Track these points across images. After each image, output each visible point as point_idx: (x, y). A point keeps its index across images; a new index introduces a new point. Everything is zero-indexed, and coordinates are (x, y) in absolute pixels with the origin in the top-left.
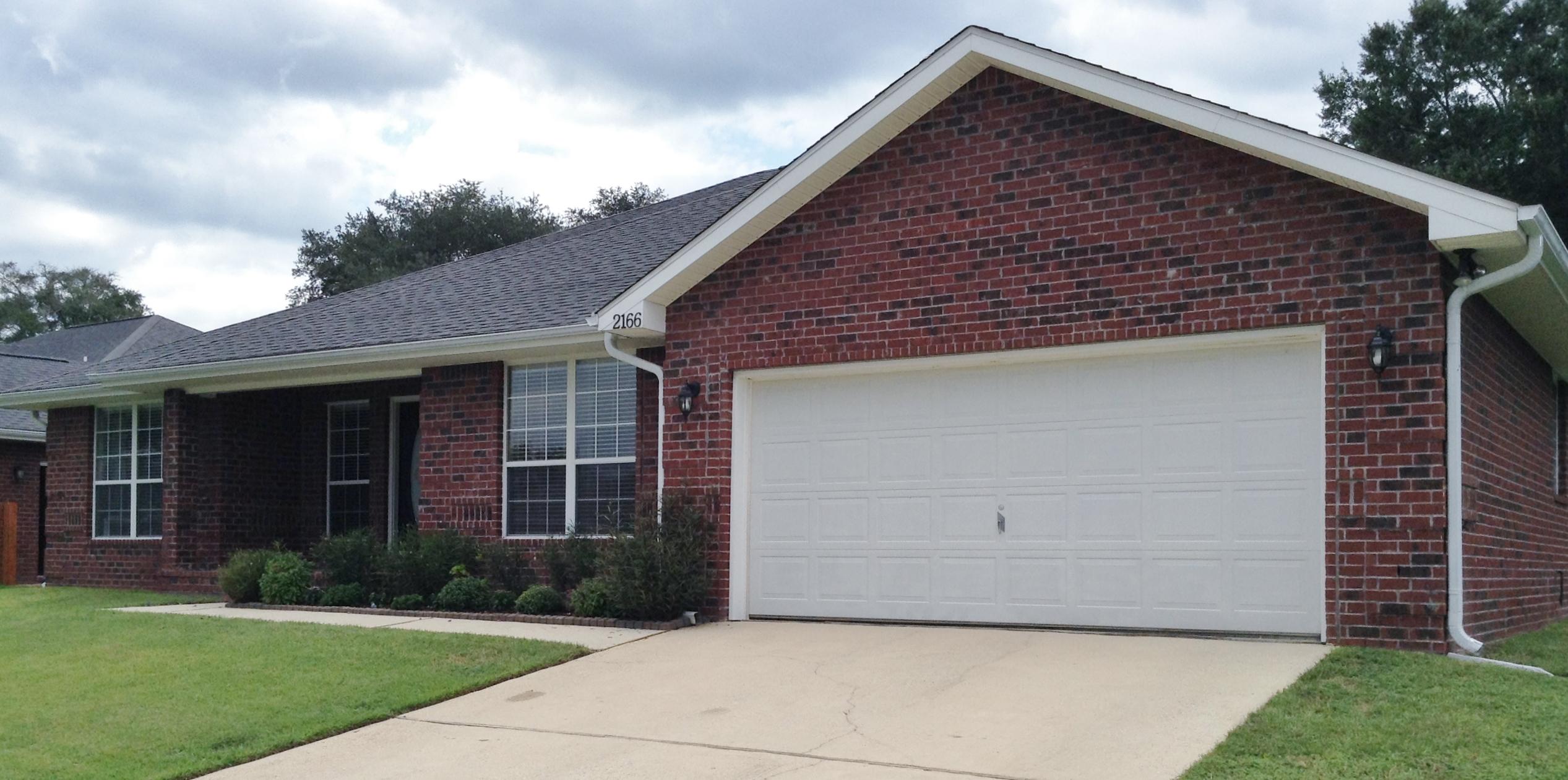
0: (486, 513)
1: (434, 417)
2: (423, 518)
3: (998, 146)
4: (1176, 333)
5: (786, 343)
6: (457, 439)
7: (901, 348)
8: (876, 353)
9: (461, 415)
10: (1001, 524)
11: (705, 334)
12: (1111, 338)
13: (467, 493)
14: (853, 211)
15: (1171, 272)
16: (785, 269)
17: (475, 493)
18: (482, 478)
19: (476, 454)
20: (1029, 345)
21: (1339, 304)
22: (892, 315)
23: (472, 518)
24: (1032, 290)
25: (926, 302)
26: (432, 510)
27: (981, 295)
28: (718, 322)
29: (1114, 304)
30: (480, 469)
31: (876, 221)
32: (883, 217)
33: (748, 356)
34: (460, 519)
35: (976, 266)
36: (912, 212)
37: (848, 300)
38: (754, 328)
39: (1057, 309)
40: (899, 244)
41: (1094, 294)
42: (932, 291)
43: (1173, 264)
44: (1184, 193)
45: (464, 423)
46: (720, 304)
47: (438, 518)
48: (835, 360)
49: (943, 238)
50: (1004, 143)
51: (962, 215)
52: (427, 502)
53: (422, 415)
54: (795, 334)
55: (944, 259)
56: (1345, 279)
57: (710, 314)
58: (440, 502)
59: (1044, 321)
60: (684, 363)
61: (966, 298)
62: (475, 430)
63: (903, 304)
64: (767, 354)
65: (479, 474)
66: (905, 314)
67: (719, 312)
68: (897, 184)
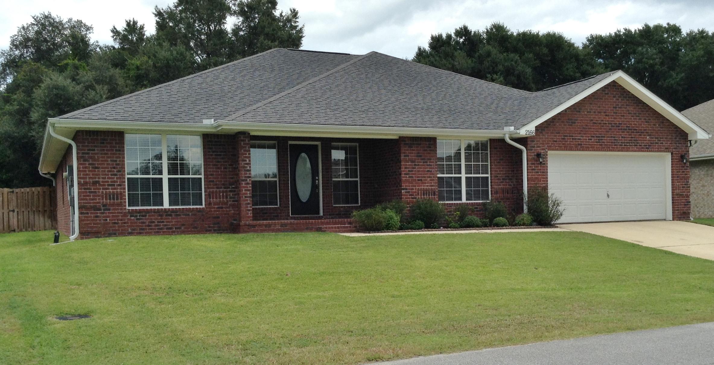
0: (433, 193)
1: (408, 156)
2: (405, 195)
3: (613, 99)
4: (650, 151)
5: (564, 144)
6: (418, 165)
7: (593, 149)
8: (587, 149)
9: (421, 156)
10: (608, 196)
11: (540, 138)
12: (638, 151)
13: (424, 186)
14: (580, 109)
15: (648, 137)
16: (563, 122)
17: (428, 186)
18: (430, 180)
19: (428, 171)
20: (622, 151)
21: (675, 149)
22: (591, 139)
23: (426, 195)
24: (622, 137)
25: (599, 137)
26: (409, 192)
27: (611, 137)
28: (543, 135)
29: (638, 143)
30: (430, 177)
31: (586, 113)
32: (588, 112)
33: (553, 147)
34: (421, 195)
35: (610, 129)
36: (595, 112)
37: (580, 134)
38: (554, 139)
39: (627, 143)
40: (592, 120)
41: (634, 140)
42: (600, 134)
43: (648, 135)
44: (649, 119)
45: (422, 159)
46: (544, 130)
47: (411, 195)
48: (578, 150)
49: (602, 121)
50: (615, 99)
51: (606, 115)
52: (406, 189)
53: (402, 155)
54: (566, 142)
55: (603, 126)
56: (676, 144)
57: (541, 133)
58: (412, 189)
59: (625, 145)
60: (534, 147)
61: (608, 137)
62: (427, 162)
63: (593, 137)
64: (558, 146)
65: (429, 179)
66: (595, 139)
67: (544, 132)
68: (591, 104)
